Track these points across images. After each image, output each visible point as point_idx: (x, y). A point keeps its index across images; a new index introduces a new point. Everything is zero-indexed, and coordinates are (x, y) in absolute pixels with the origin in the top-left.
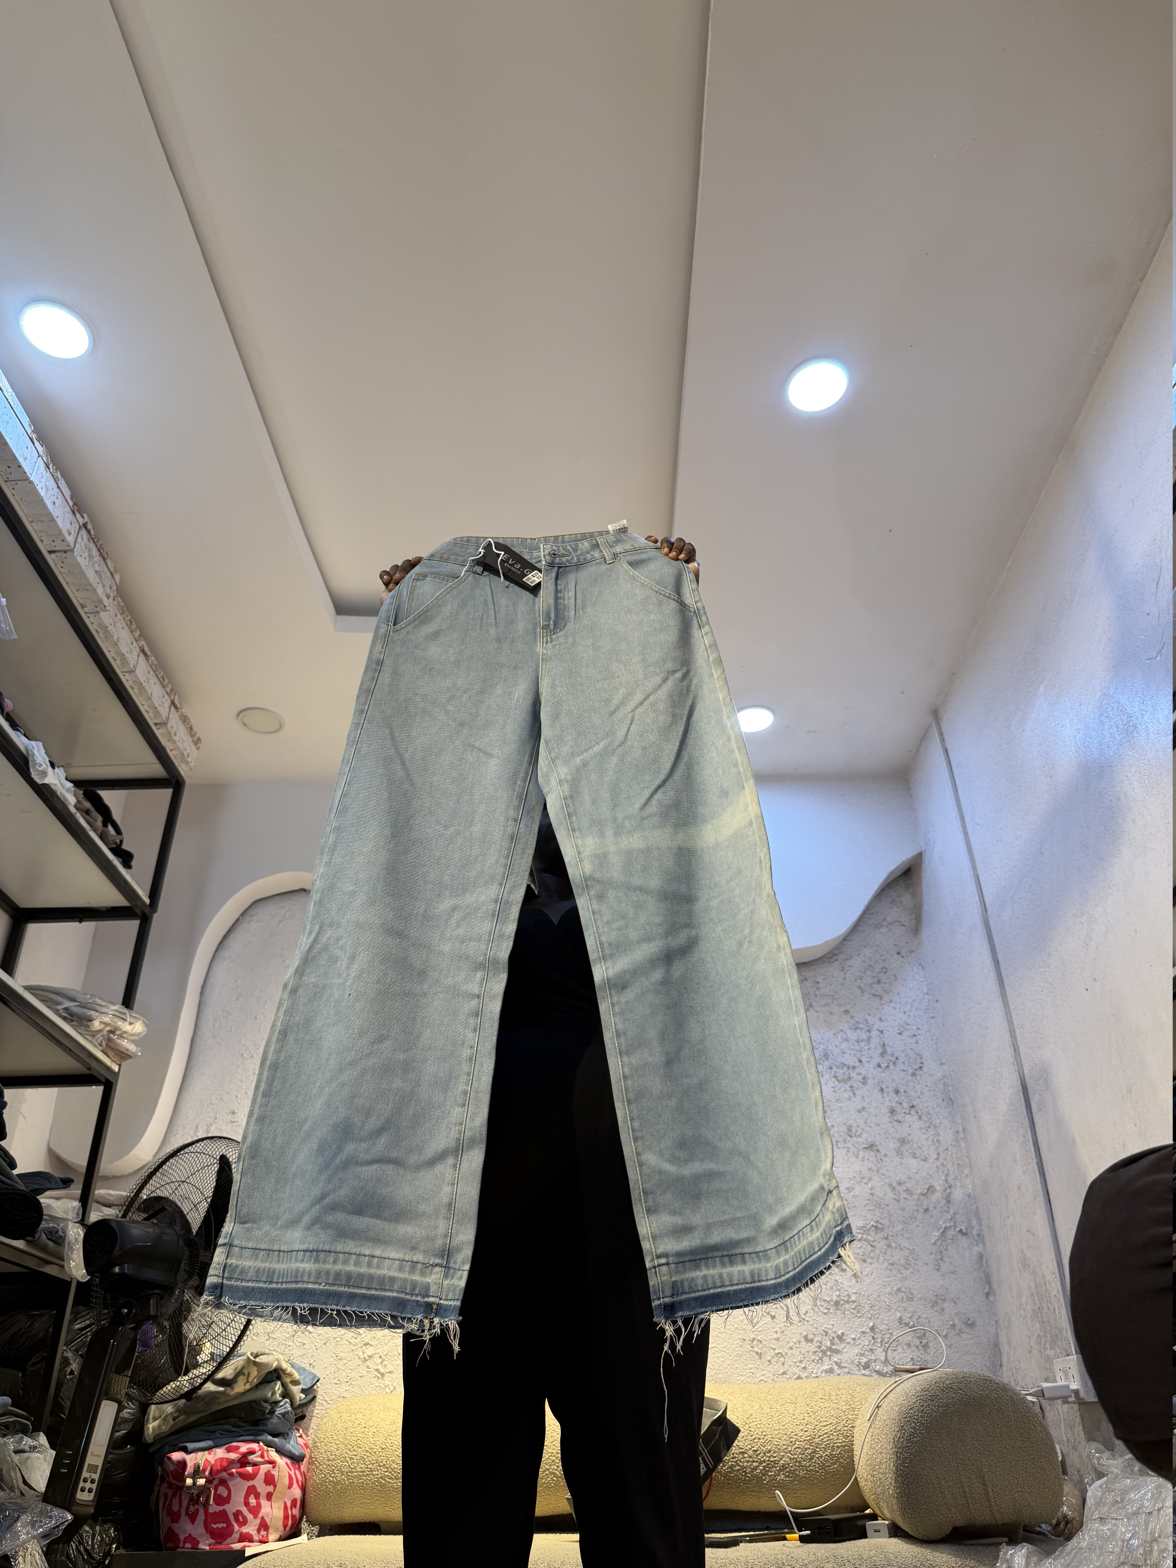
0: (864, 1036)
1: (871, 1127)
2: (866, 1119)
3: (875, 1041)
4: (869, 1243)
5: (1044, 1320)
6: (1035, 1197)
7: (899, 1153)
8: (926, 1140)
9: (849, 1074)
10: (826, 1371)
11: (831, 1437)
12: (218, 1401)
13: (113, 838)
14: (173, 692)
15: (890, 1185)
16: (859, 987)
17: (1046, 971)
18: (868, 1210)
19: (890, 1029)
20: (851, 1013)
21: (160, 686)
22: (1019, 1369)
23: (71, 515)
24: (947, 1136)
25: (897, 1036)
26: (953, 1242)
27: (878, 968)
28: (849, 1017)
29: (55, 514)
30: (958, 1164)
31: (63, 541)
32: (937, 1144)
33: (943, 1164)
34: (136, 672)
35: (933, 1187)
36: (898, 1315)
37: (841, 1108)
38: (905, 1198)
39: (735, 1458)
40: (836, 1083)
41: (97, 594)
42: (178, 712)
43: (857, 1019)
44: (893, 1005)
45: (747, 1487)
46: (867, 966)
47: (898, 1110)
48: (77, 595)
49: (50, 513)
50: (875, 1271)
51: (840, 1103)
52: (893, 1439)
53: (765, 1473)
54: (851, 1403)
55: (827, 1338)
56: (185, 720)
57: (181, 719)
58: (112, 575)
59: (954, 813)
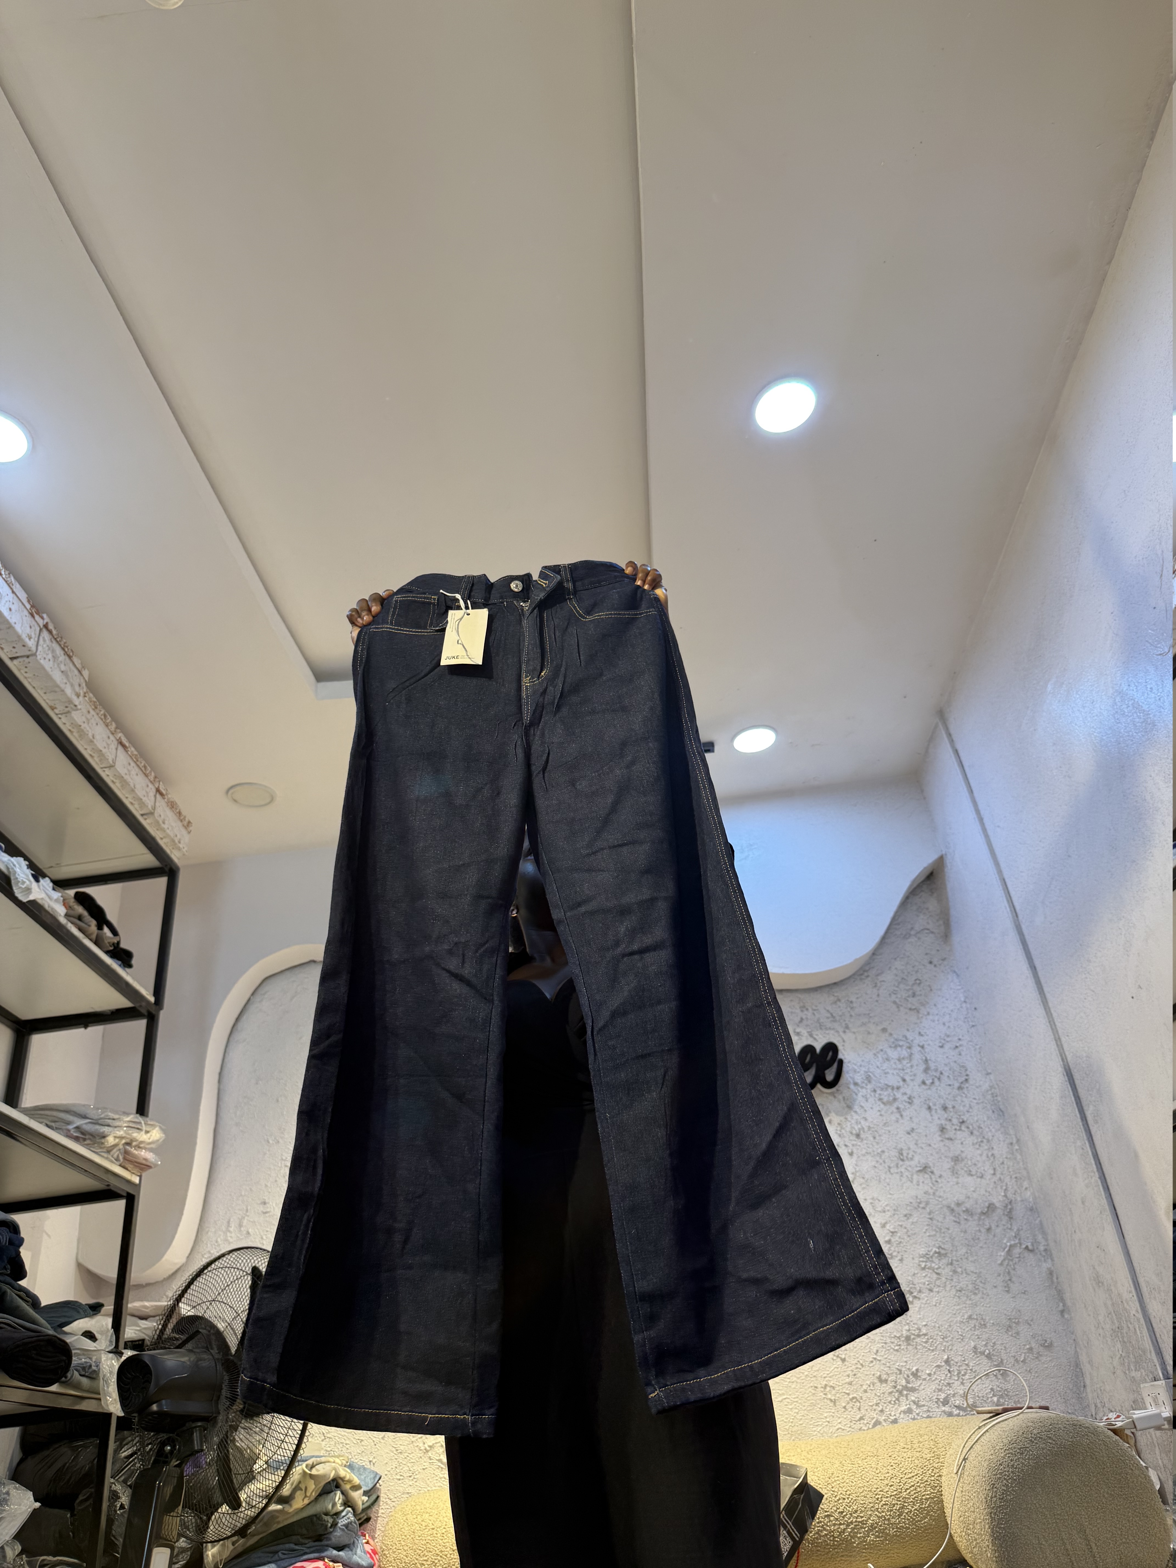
0: (905, 1053)
1: (922, 1148)
2: (917, 1141)
3: (917, 1057)
4: (933, 1271)
5: (1125, 1339)
6: (1101, 1213)
7: (954, 1172)
8: (981, 1155)
9: (894, 1095)
10: (904, 1412)
11: (919, 1489)
12: (277, 1520)
13: (109, 941)
14: (157, 780)
15: (949, 1207)
16: (895, 1002)
17: (1086, 978)
18: (929, 1236)
19: (930, 1042)
20: (889, 1031)
21: (143, 775)
22: (1104, 1390)
23: (29, 618)
24: (1001, 1149)
25: (939, 1049)
26: (1019, 1261)
27: (911, 980)
28: (887, 1035)
29: (12, 621)
30: (1016, 1178)
31: (24, 646)
32: (992, 1158)
33: (1000, 1179)
34: (116, 767)
35: (993, 1204)
36: (973, 1344)
37: (889, 1132)
38: (966, 1219)
39: (821, 1522)
40: (882, 1106)
41: (65, 694)
42: (164, 799)
43: (895, 1036)
44: (931, 1017)
46: (900, 980)
47: (948, 1127)
48: (45, 698)
49: (7, 621)
50: (943, 1300)
51: (888, 1126)
52: (985, 1498)
53: (853, 1535)
55: (901, 1376)
56: (172, 805)
57: (168, 806)
58: (80, 672)
59: (972, 815)
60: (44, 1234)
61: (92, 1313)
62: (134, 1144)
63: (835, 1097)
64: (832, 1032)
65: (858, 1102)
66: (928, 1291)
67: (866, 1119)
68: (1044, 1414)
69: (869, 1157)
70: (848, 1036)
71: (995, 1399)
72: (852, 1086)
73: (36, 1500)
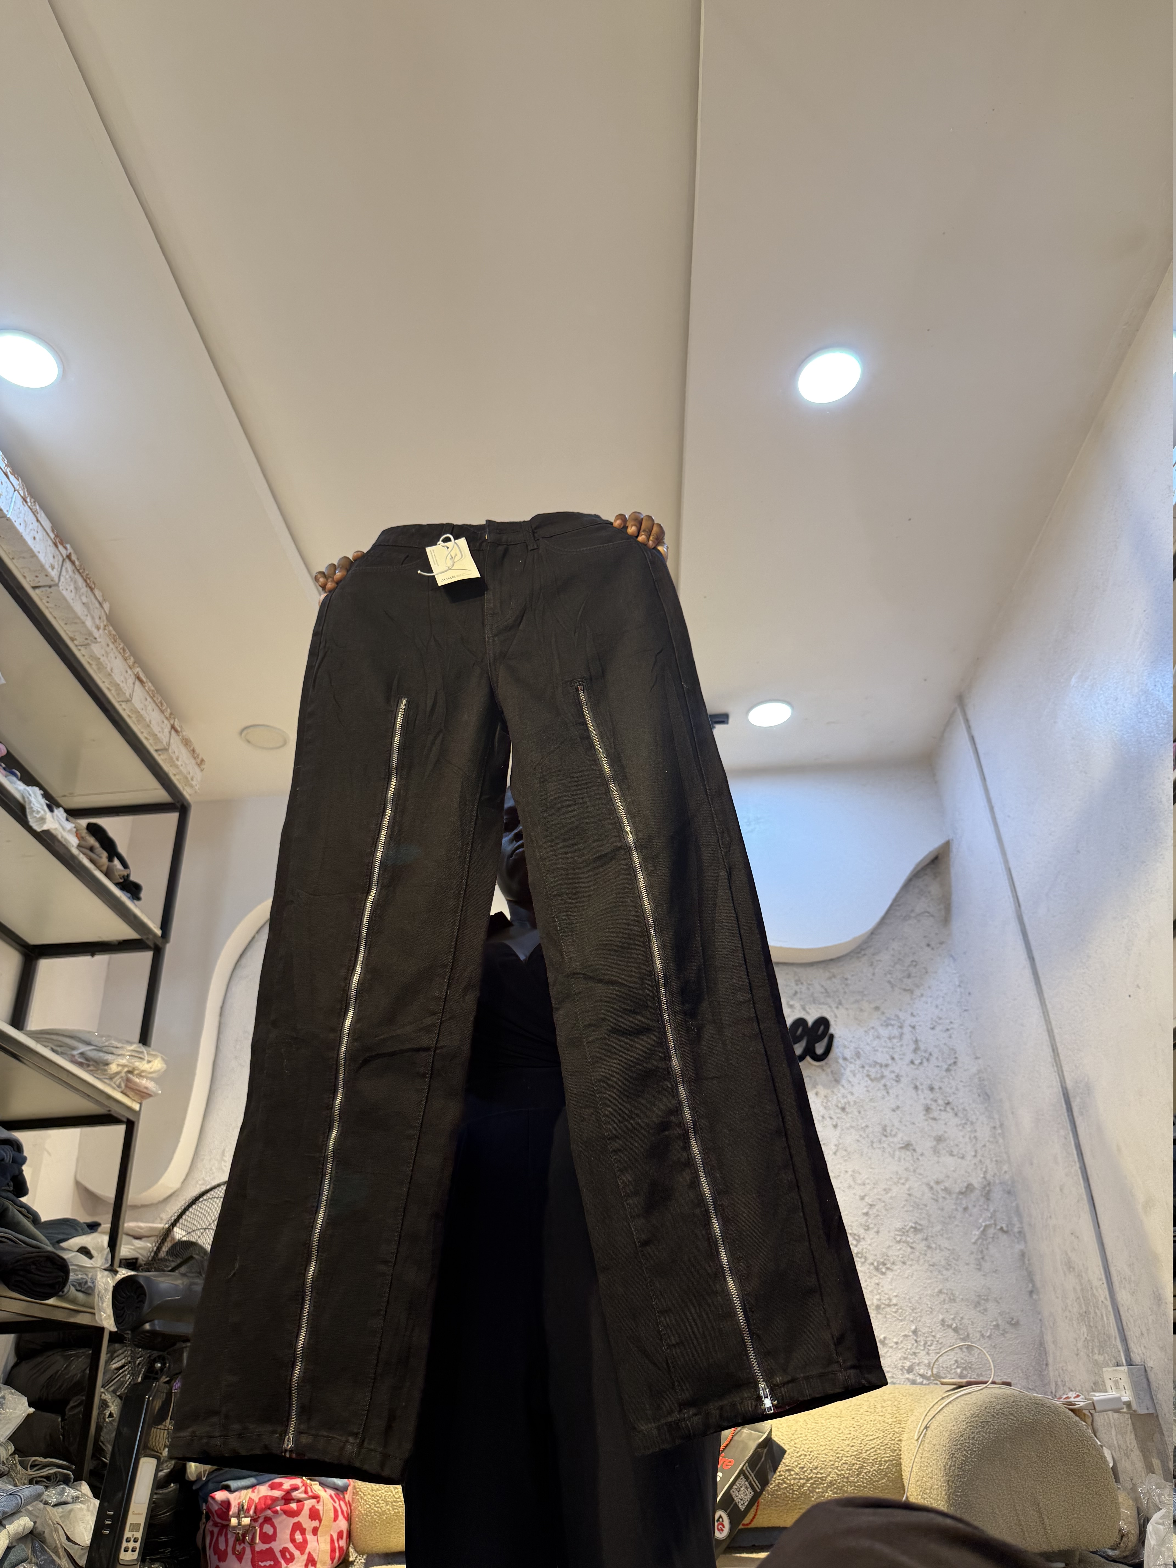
0: (896, 1032)
1: (906, 1126)
2: (901, 1118)
3: (908, 1036)
5: (1092, 1324)
6: (1078, 1201)
7: (936, 1151)
8: (963, 1137)
9: (882, 1072)
11: (879, 1451)
13: (119, 873)
14: (172, 717)
15: (928, 1184)
16: (889, 982)
17: (1085, 973)
18: (907, 1211)
19: (923, 1024)
20: (882, 1009)
21: (159, 711)
22: (1066, 1370)
23: (52, 549)
24: (984, 1132)
25: (930, 1031)
26: (993, 1241)
27: (908, 961)
28: (879, 1013)
29: (35, 550)
30: (996, 1161)
31: (47, 576)
32: (974, 1140)
33: (981, 1161)
34: (133, 701)
35: (972, 1185)
36: (941, 1317)
37: (875, 1108)
38: (944, 1198)
39: (782, 1475)
40: (869, 1082)
41: (85, 626)
42: (179, 736)
43: (888, 1016)
44: (924, 999)
45: (795, 1505)
46: (896, 960)
47: (934, 1107)
48: (65, 629)
49: (31, 549)
50: (915, 1273)
51: (874, 1102)
52: (944, 1466)
53: (812, 1489)
54: (897, 1415)
56: (186, 742)
57: (182, 743)
58: (100, 604)
59: (982, 803)
60: (46, 1153)
61: (89, 1231)
62: (136, 1072)
63: (823, 1070)
64: (825, 1007)
65: (845, 1077)
66: (901, 1264)
67: (852, 1094)
68: (1007, 1390)
69: (852, 1130)
70: (841, 1012)
71: (959, 1370)
72: (841, 1061)
73: (30, 1405)
